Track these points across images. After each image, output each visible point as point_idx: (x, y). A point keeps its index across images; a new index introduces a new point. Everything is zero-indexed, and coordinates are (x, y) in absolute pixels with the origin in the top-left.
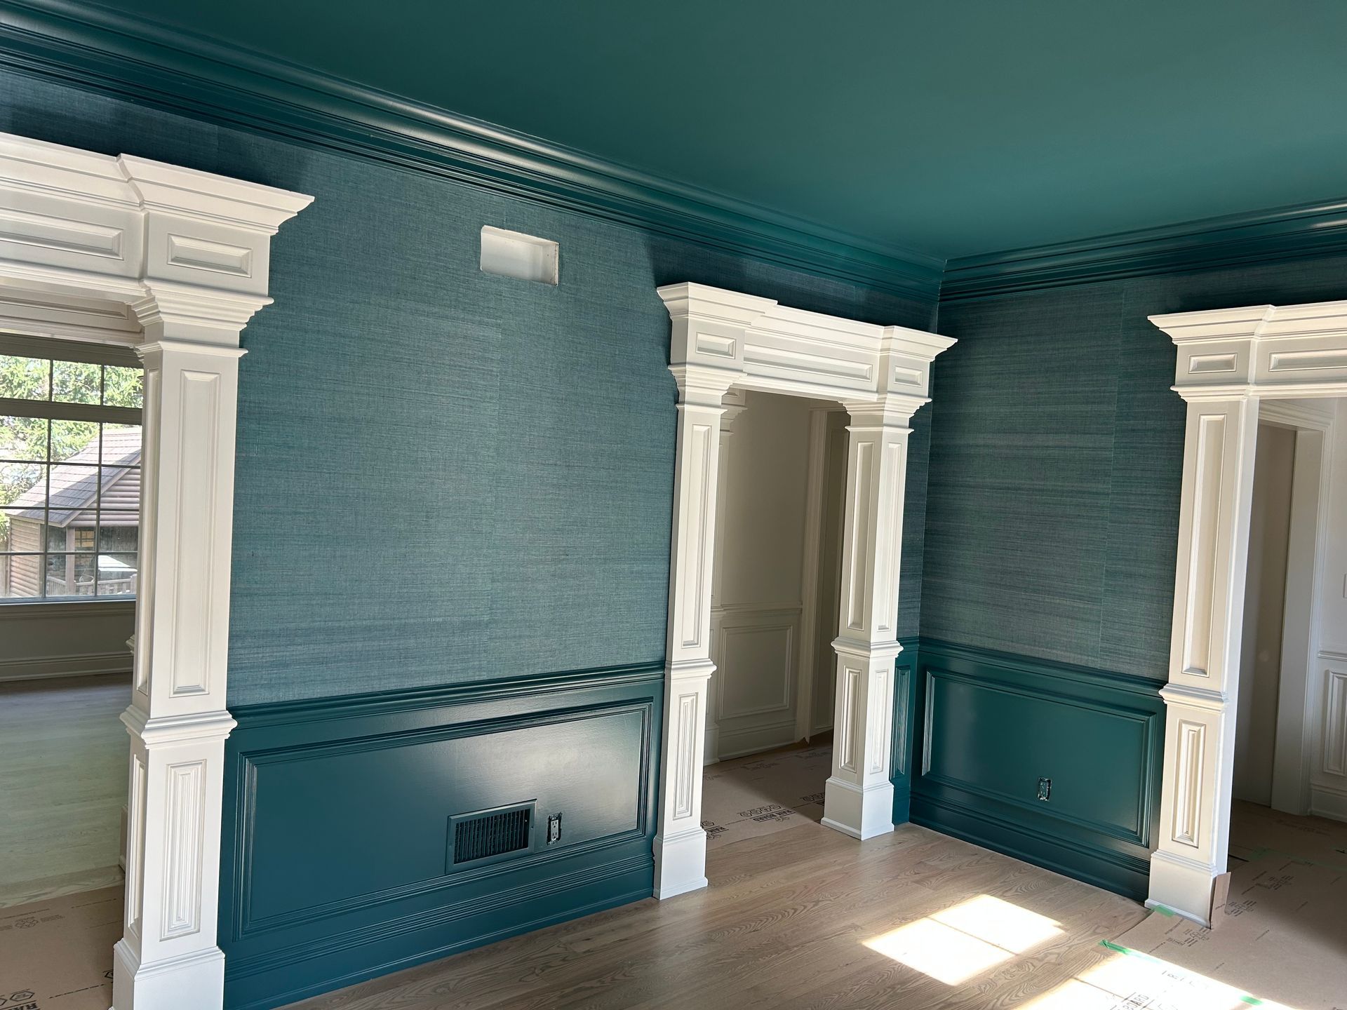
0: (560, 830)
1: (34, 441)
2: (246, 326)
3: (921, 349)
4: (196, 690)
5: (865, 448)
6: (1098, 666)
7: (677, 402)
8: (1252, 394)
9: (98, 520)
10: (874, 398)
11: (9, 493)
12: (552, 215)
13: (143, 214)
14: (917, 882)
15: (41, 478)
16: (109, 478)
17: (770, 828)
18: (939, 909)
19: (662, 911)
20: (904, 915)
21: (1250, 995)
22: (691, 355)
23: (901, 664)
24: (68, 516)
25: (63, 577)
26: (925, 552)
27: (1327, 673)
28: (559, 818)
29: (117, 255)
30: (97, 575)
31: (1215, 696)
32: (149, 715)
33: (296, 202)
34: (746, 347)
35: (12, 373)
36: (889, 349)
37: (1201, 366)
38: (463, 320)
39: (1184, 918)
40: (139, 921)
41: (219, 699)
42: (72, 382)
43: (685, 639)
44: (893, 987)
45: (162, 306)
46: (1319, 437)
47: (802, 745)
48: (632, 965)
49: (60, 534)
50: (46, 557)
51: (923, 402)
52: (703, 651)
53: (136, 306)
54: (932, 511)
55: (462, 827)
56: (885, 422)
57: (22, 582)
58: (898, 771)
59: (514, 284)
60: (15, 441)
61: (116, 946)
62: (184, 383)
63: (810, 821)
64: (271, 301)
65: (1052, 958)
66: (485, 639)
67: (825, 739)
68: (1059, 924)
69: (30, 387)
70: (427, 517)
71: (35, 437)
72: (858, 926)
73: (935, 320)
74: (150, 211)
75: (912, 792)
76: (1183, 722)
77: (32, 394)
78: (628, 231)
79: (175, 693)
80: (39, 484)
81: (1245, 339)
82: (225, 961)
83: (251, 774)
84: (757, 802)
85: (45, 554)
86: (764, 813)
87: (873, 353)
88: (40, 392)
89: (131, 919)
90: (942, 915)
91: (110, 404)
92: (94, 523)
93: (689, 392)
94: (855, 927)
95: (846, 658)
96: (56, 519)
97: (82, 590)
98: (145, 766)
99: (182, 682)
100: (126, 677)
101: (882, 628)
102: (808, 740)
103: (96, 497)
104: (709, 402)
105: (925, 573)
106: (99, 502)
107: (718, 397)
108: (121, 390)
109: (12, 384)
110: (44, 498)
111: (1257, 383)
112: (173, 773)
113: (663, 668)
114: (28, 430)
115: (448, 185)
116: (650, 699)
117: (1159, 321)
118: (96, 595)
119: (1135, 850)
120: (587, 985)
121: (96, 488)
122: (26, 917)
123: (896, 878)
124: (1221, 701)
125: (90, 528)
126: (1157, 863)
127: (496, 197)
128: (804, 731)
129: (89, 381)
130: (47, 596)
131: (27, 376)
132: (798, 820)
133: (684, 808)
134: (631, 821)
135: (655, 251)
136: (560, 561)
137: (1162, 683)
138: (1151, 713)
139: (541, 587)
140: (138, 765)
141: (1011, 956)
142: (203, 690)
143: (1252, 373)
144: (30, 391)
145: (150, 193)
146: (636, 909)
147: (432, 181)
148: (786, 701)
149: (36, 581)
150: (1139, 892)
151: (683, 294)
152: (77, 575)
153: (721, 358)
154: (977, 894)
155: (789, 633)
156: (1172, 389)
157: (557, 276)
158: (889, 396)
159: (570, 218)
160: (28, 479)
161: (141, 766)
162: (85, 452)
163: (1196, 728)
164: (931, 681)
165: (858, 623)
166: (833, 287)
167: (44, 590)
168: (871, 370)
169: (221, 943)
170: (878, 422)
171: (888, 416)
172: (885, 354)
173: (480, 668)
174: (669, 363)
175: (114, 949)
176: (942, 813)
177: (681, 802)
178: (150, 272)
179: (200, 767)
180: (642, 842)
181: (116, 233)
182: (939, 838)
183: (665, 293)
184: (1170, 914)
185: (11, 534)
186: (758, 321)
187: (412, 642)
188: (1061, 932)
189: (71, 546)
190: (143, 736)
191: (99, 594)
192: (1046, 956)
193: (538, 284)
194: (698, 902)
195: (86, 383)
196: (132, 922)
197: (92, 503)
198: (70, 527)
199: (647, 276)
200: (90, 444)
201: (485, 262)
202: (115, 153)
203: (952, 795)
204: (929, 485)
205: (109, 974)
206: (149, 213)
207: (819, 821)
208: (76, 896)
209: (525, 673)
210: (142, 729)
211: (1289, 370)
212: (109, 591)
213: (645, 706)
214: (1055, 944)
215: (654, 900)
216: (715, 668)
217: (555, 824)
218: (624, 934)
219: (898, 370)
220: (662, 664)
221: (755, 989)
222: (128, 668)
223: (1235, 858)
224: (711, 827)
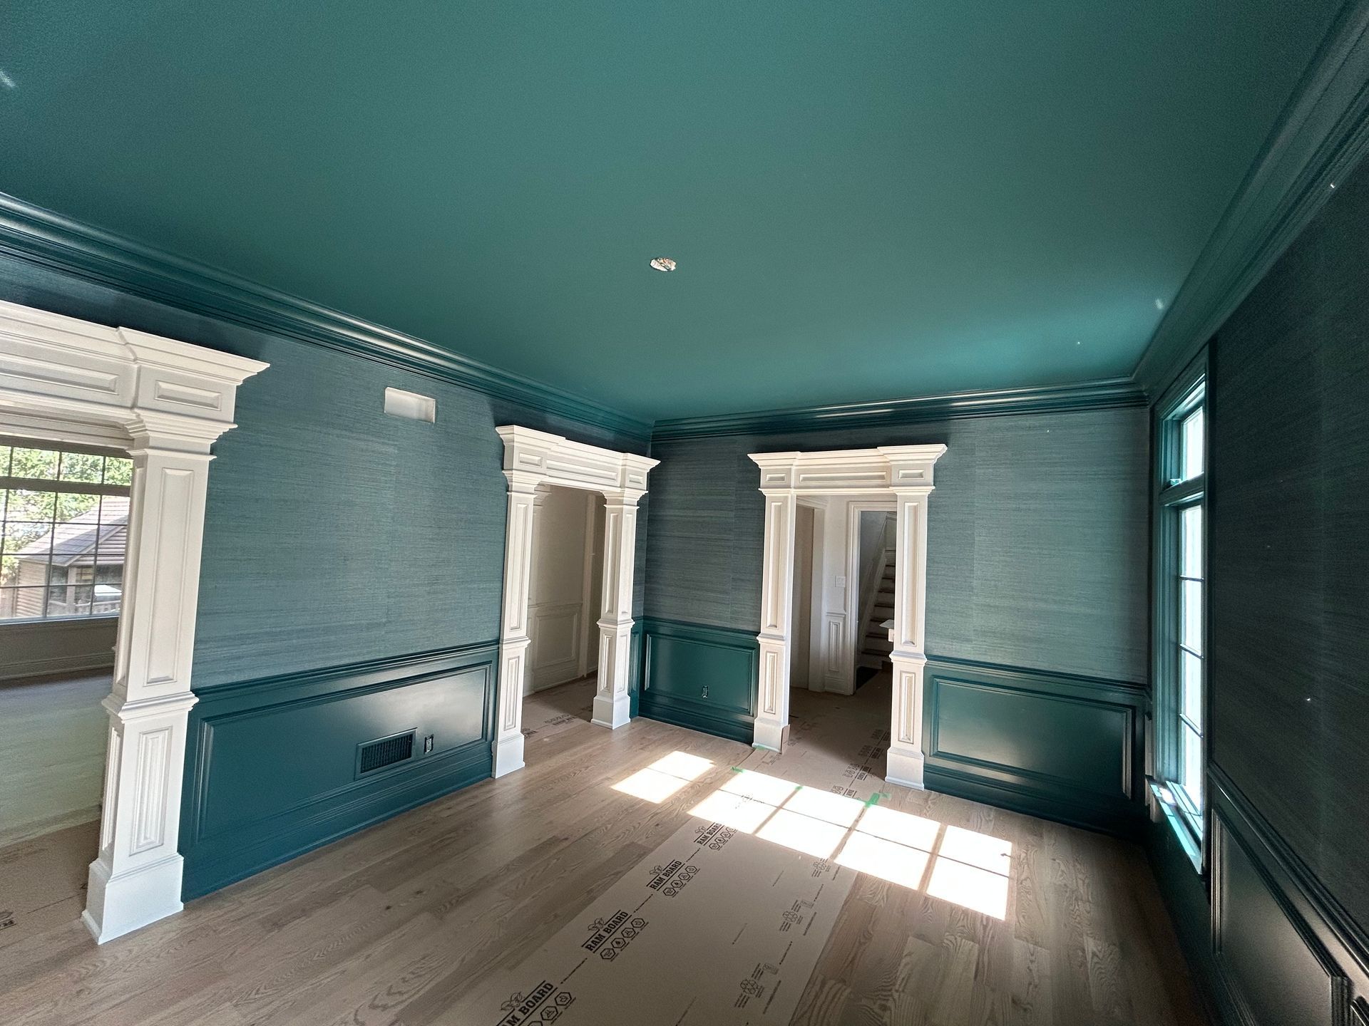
0: (432, 744)
1: (44, 506)
2: (215, 441)
3: (644, 466)
4: (166, 679)
5: (614, 516)
6: (729, 626)
7: (508, 491)
8: (793, 492)
9: (95, 561)
10: (619, 490)
11: (19, 542)
12: (431, 384)
13: (136, 366)
14: (642, 749)
15: (48, 531)
16: (106, 532)
17: (561, 729)
18: (653, 762)
19: (497, 785)
20: (634, 769)
21: (798, 785)
22: (516, 465)
23: (634, 632)
24: (71, 559)
25: (64, 601)
26: (646, 571)
27: (830, 622)
28: (432, 737)
29: (113, 391)
30: (92, 598)
31: (781, 638)
32: (126, 700)
33: (256, 367)
34: (548, 462)
35: (27, 459)
36: (625, 465)
37: (771, 479)
38: (372, 441)
39: (769, 750)
40: (112, 845)
41: (185, 684)
42: (79, 466)
43: (512, 626)
44: (626, 810)
45: (148, 426)
46: (823, 511)
47: (582, 679)
48: (477, 820)
49: (64, 572)
50: (48, 590)
51: (644, 493)
52: (523, 632)
53: (128, 425)
54: (650, 549)
55: (365, 749)
56: (624, 502)
57: (26, 605)
58: (632, 689)
59: (406, 421)
60: (26, 506)
61: (92, 865)
62: (164, 477)
63: (584, 722)
64: (236, 426)
65: (708, 781)
66: (383, 633)
67: (594, 675)
68: (712, 762)
69: (42, 468)
70: (345, 560)
71: (44, 504)
72: (609, 778)
73: (649, 451)
74: (143, 365)
75: (640, 700)
76: (767, 652)
77: (43, 474)
78: (477, 395)
79: (148, 683)
80: (46, 536)
81: (789, 467)
82: (184, 863)
83: (208, 731)
84: (554, 714)
85: (48, 587)
86: (559, 720)
87: (619, 467)
88: (50, 475)
89: (105, 844)
90: (653, 766)
91: (110, 482)
92: (92, 563)
93: (515, 486)
94: (608, 779)
95: (605, 630)
96: (57, 561)
97: (80, 610)
98: (121, 735)
99: (153, 676)
100: (109, 671)
101: (623, 613)
102: (585, 676)
103: (94, 546)
104: (525, 491)
105: (646, 582)
106: (97, 548)
107: (532, 488)
108: (121, 472)
109: (26, 466)
110: (49, 546)
111: (795, 488)
112: (144, 738)
113: (499, 643)
114: (39, 499)
115: (365, 364)
116: (490, 662)
117: (752, 456)
118: (91, 614)
119: (747, 718)
120: (448, 836)
121: (95, 539)
122: (10, 856)
123: (629, 748)
124: (783, 640)
125: (89, 567)
126: (758, 725)
127: (396, 371)
128: (583, 672)
129: (94, 466)
130: (48, 616)
131: (40, 460)
132: (578, 722)
133: (511, 723)
134: (478, 734)
135: (494, 407)
136: (433, 584)
137: (757, 633)
138: (753, 649)
139: (421, 599)
140: (115, 735)
141: (688, 782)
142: (172, 680)
143: (792, 485)
144: (42, 473)
145: (141, 353)
146: (481, 785)
147: (353, 359)
148: (573, 655)
149: (40, 605)
150: (749, 740)
151: (512, 432)
152: (76, 600)
153: (533, 467)
154: (672, 751)
155: (576, 616)
156: (759, 489)
157: (434, 418)
158: (626, 489)
159: (444, 386)
160: (37, 532)
161: (118, 735)
162: (88, 514)
163: (773, 655)
164: (649, 638)
165: (611, 611)
166: (595, 431)
167: (45, 612)
168: (617, 475)
169: (180, 851)
170: (621, 503)
171: (626, 500)
172: (623, 467)
173: (379, 651)
174: (503, 469)
175: (89, 868)
176: (656, 709)
177: (509, 720)
178: (140, 404)
179: (167, 731)
180: (484, 746)
181: (113, 377)
182: (653, 723)
183: (499, 430)
184: (763, 749)
185: (19, 572)
186: (554, 448)
187: (333, 638)
188: (713, 766)
189: (73, 579)
190: (120, 715)
191: (95, 612)
192: (705, 780)
193: (422, 423)
194: (519, 776)
195: (91, 466)
196: (106, 846)
197: (92, 549)
198: (71, 566)
199: (488, 419)
200: (92, 509)
201: (387, 408)
202: (116, 326)
203: (660, 700)
204: (648, 535)
205: (84, 887)
206: (141, 366)
207: (590, 721)
208: (59, 833)
209: (411, 652)
210: (119, 709)
211: (806, 483)
212: (101, 611)
213: (487, 666)
214: (709, 773)
215: (492, 779)
216: (530, 641)
217: (429, 741)
218: (475, 801)
219: (631, 476)
220: (498, 641)
221: (551, 822)
222: (109, 664)
223: (792, 717)
224: (527, 732)
